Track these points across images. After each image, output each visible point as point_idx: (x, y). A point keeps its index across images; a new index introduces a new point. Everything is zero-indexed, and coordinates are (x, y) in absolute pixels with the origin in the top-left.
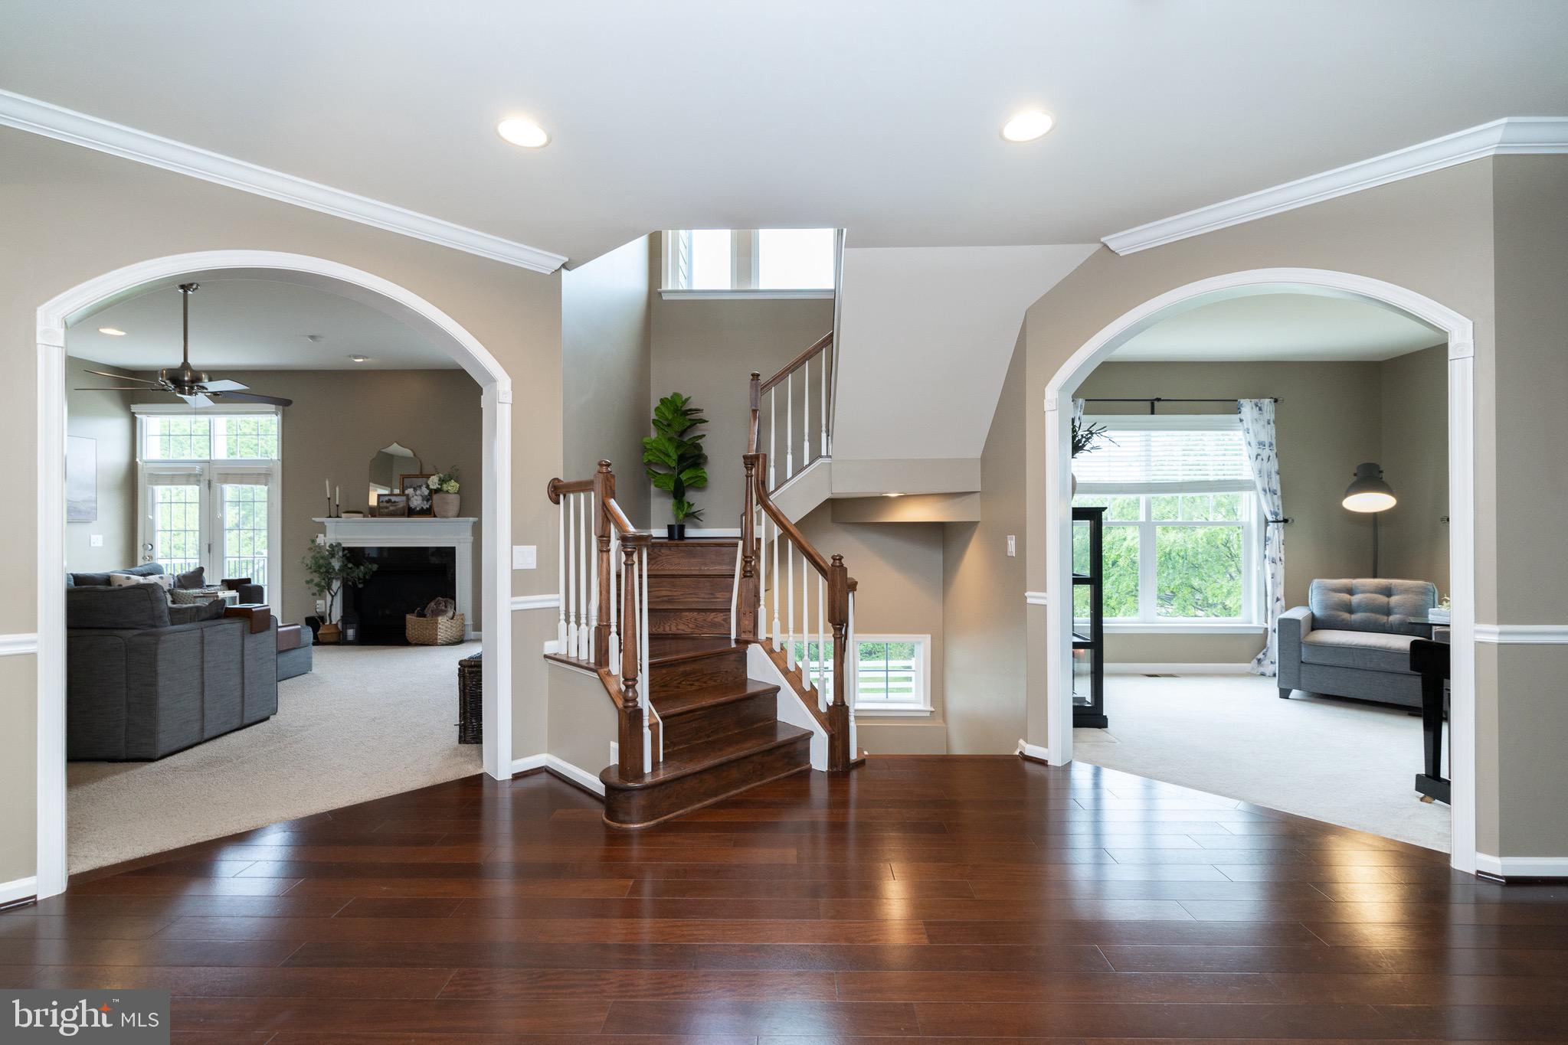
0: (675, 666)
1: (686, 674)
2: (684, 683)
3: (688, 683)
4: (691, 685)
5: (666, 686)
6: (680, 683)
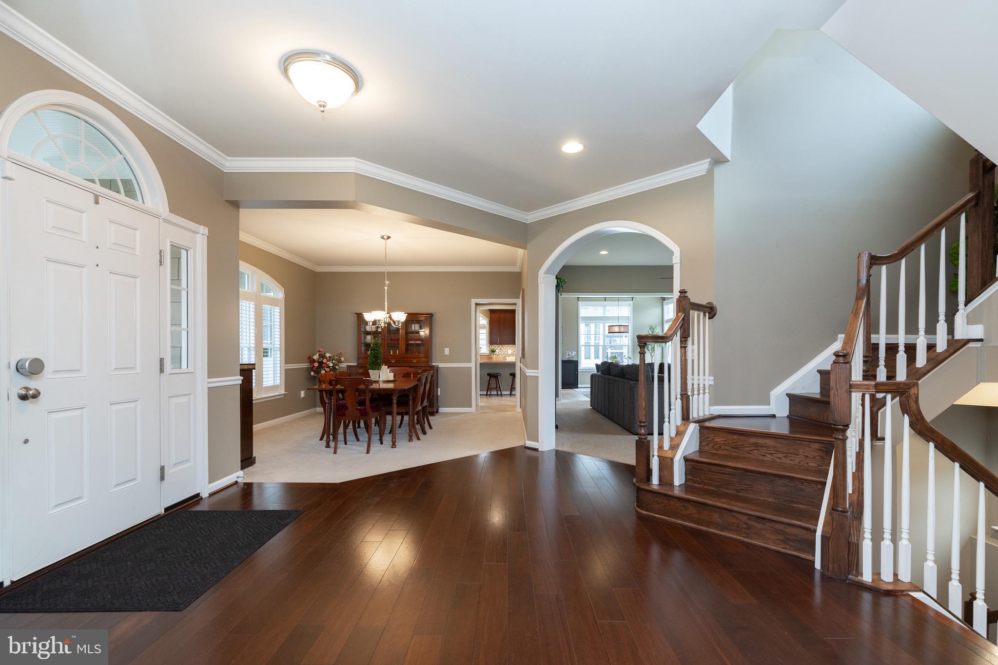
0: (746, 436)
1: (756, 445)
2: (754, 451)
3: (759, 453)
4: (764, 456)
5: (737, 448)
6: (751, 451)
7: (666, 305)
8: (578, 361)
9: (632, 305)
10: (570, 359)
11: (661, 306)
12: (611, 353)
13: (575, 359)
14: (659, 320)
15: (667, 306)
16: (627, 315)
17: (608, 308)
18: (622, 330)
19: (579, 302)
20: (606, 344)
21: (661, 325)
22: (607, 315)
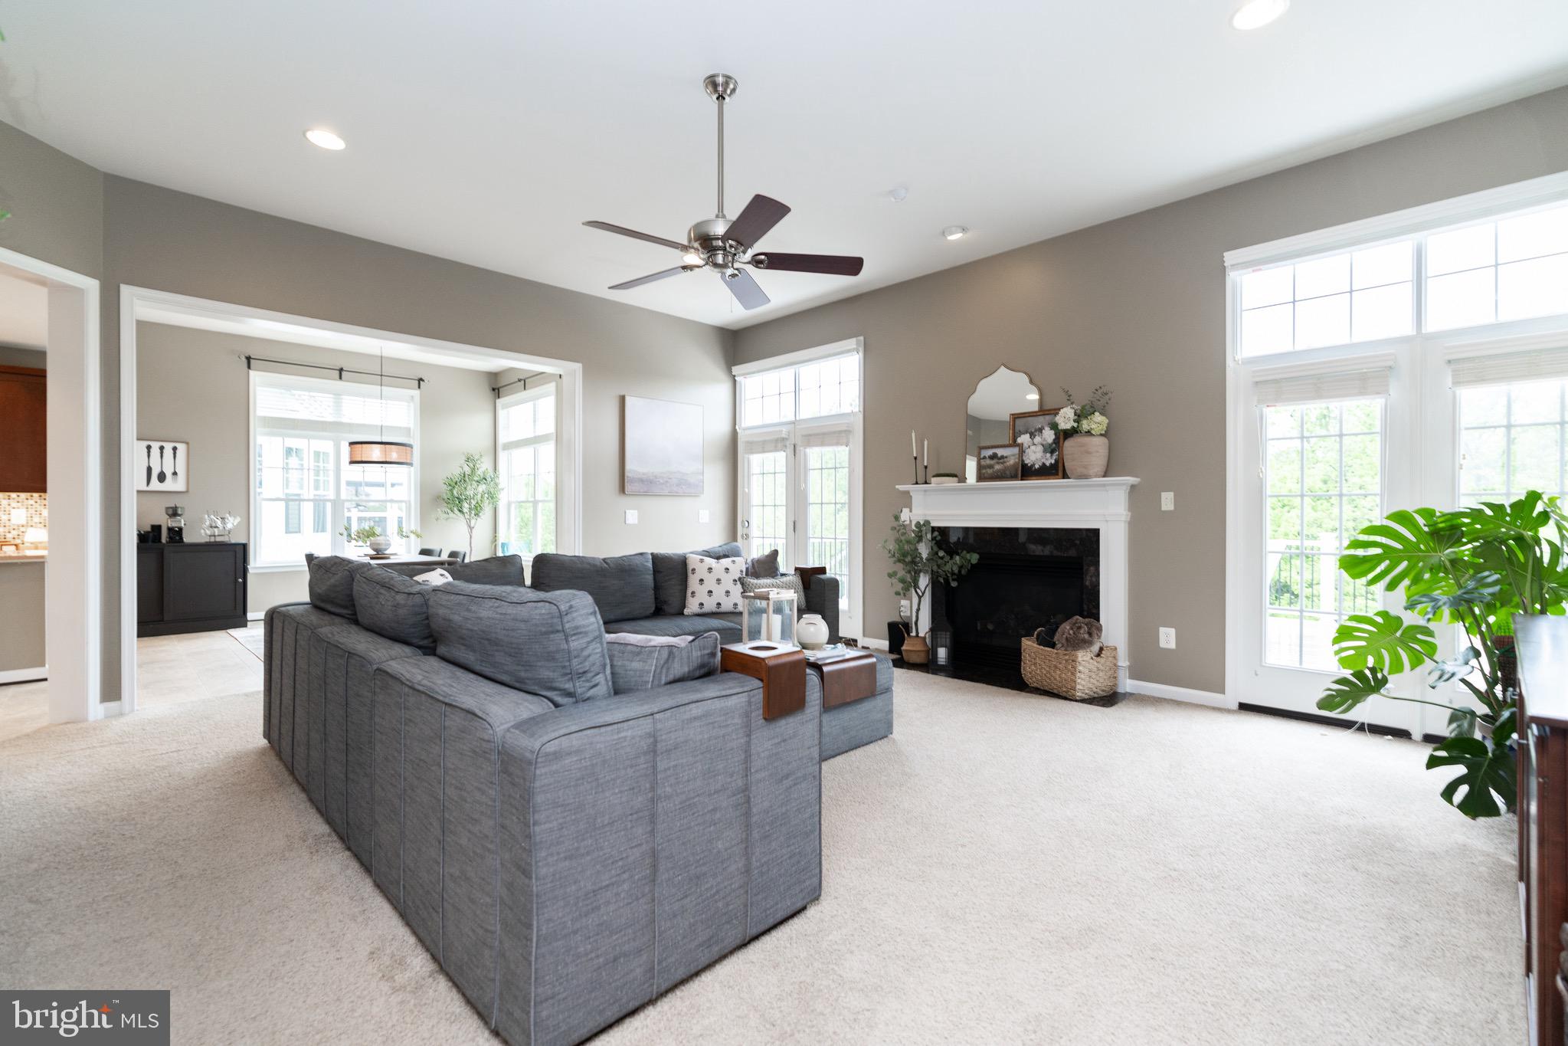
7: (503, 408)
8: (244, 548)
9: (417, 399)
10: (219, 539)
11: (492, 408)
12: (360, 519)
13: (237, 538)
14: (487, 442)
15: (505, 411)
16: (403, 424)
17: (347, 401)
18: (394, 457)
19: (252, 373)
20: (343, 496)
21: (492, 457)
22: (345, 420)
